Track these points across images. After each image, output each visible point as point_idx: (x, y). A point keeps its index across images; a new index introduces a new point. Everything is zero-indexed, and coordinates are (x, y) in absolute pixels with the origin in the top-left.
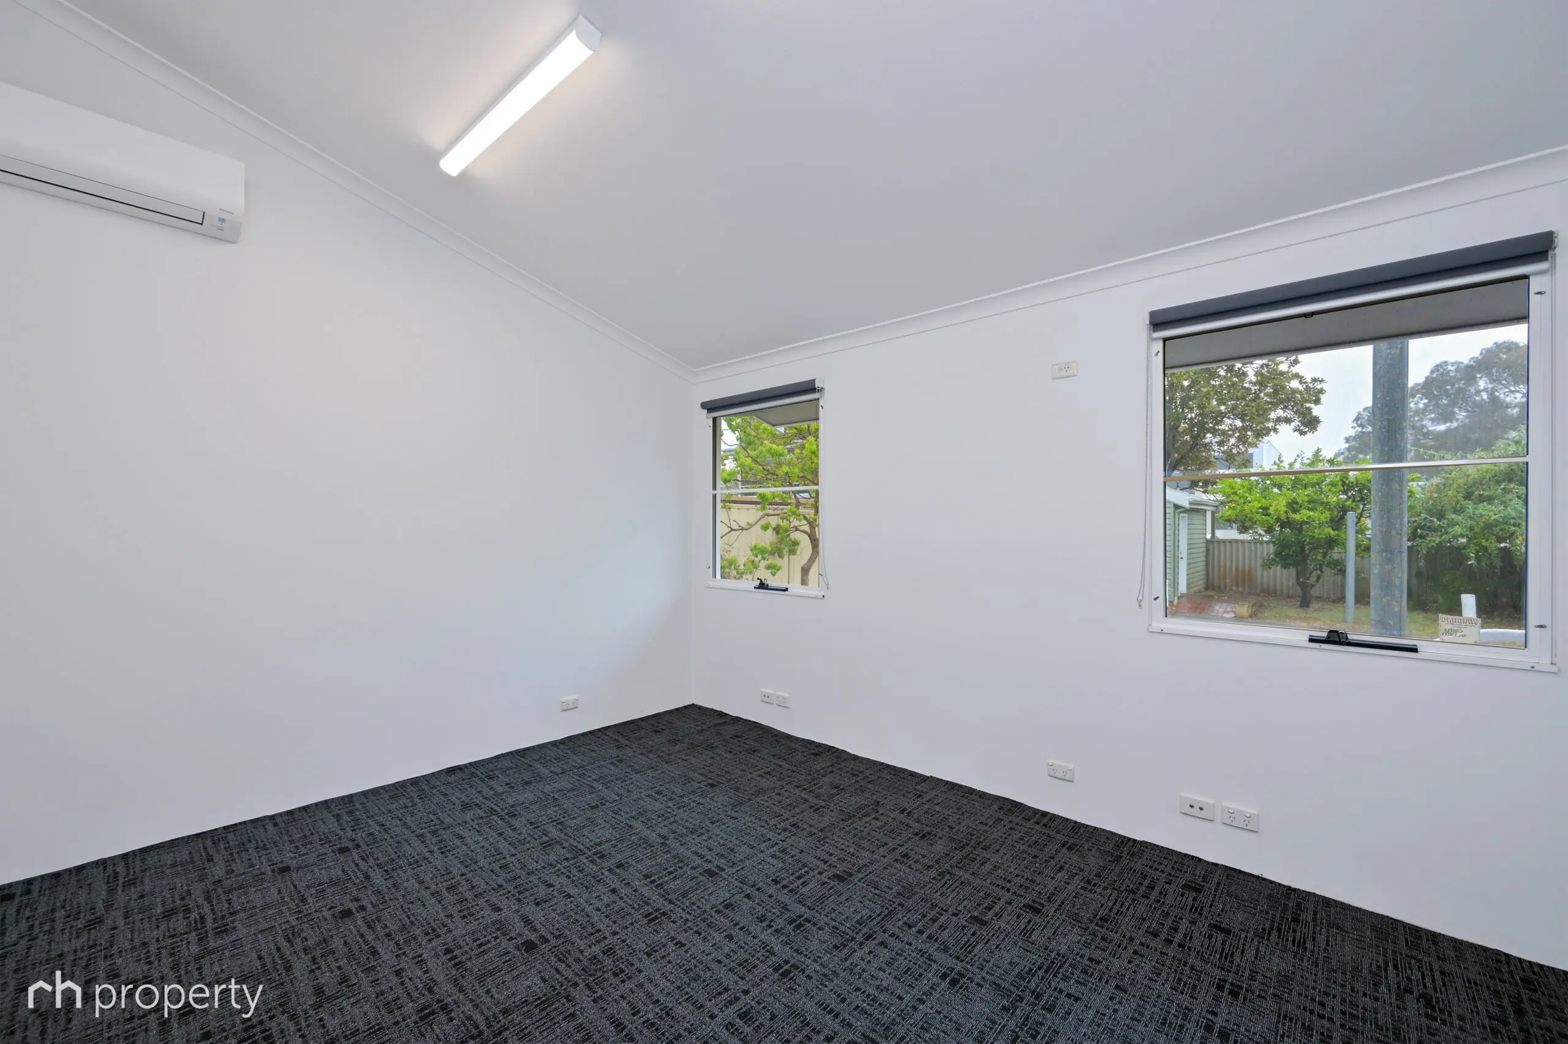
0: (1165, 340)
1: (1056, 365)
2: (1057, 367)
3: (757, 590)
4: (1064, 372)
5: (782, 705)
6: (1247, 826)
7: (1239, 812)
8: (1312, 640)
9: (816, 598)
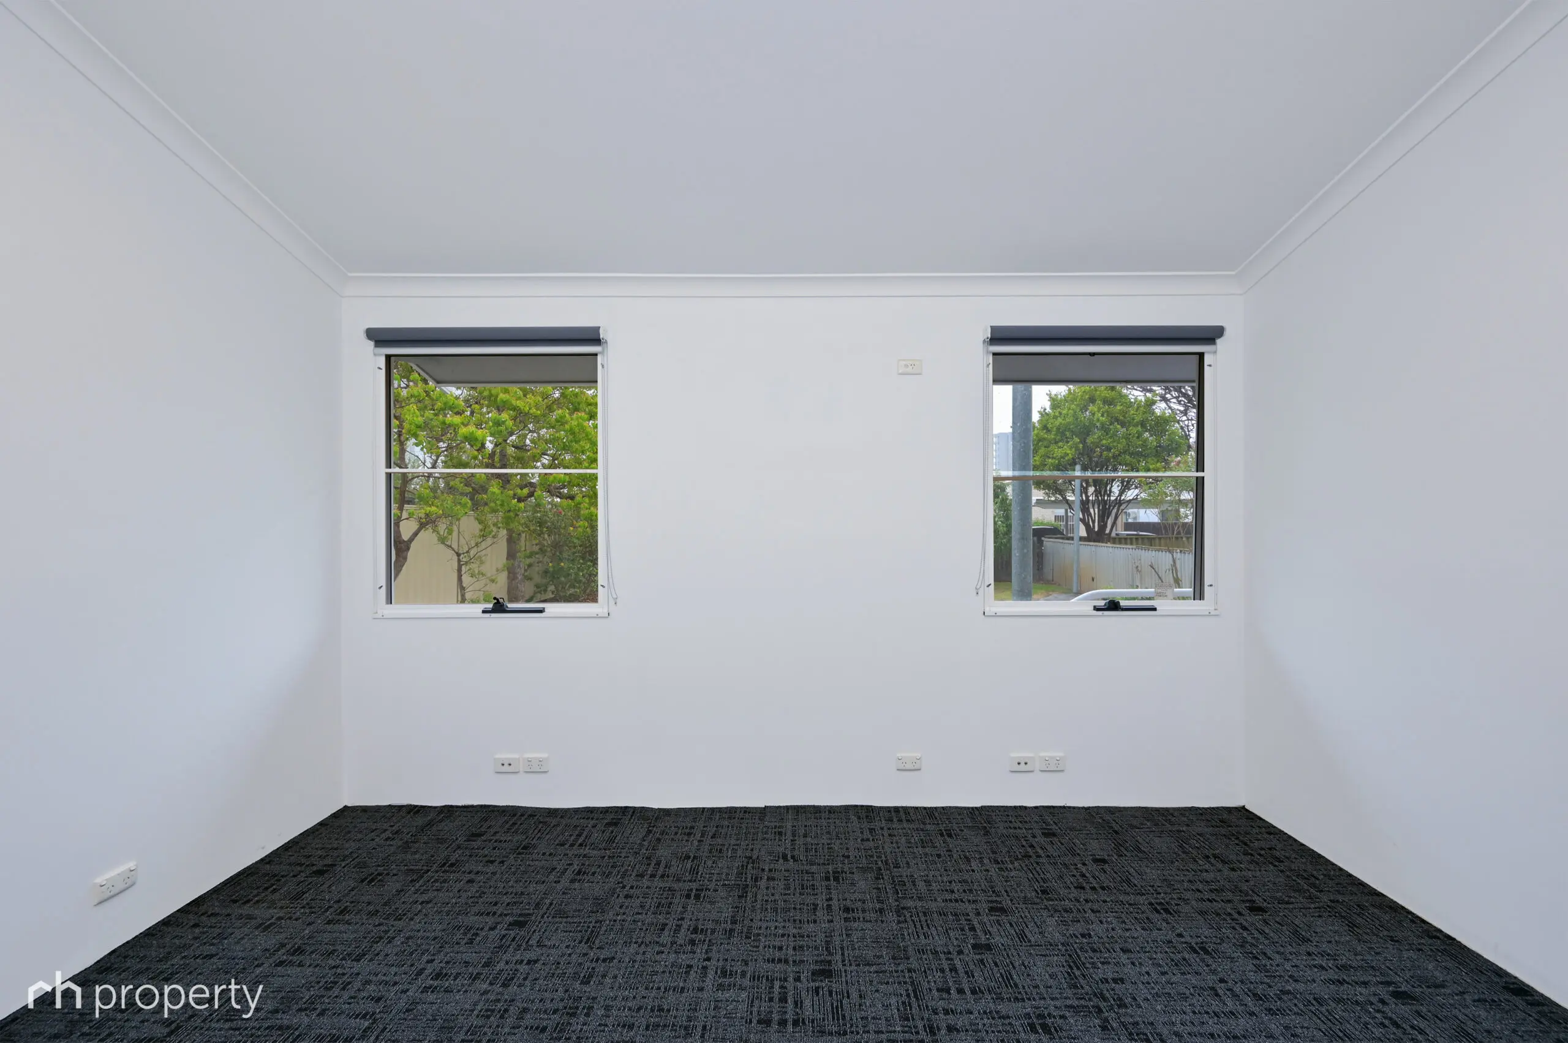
0: (994, 354)
1: (904, 360)
2: (904, 363)
3: (487, 615)
4: (912, 369)
5: (537, 769)
6: (1054, 768)
7: (1051, 758)
8: (1096, 609)
9: (597, 617)
